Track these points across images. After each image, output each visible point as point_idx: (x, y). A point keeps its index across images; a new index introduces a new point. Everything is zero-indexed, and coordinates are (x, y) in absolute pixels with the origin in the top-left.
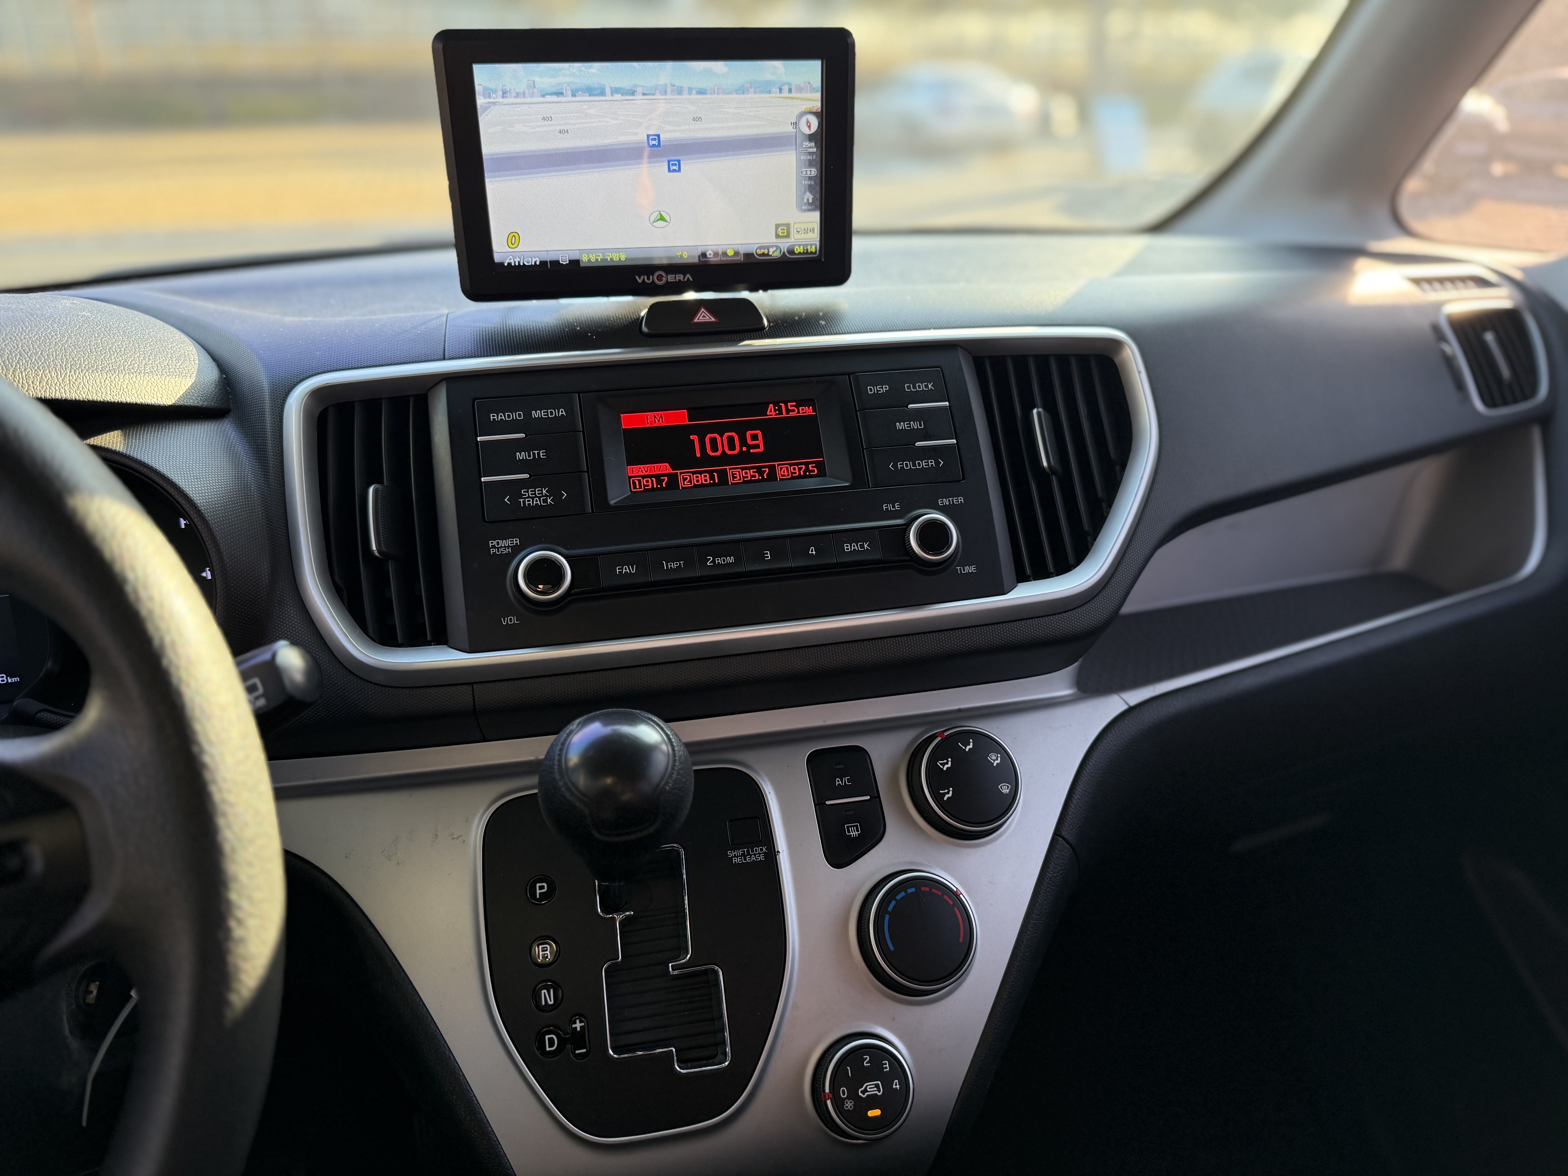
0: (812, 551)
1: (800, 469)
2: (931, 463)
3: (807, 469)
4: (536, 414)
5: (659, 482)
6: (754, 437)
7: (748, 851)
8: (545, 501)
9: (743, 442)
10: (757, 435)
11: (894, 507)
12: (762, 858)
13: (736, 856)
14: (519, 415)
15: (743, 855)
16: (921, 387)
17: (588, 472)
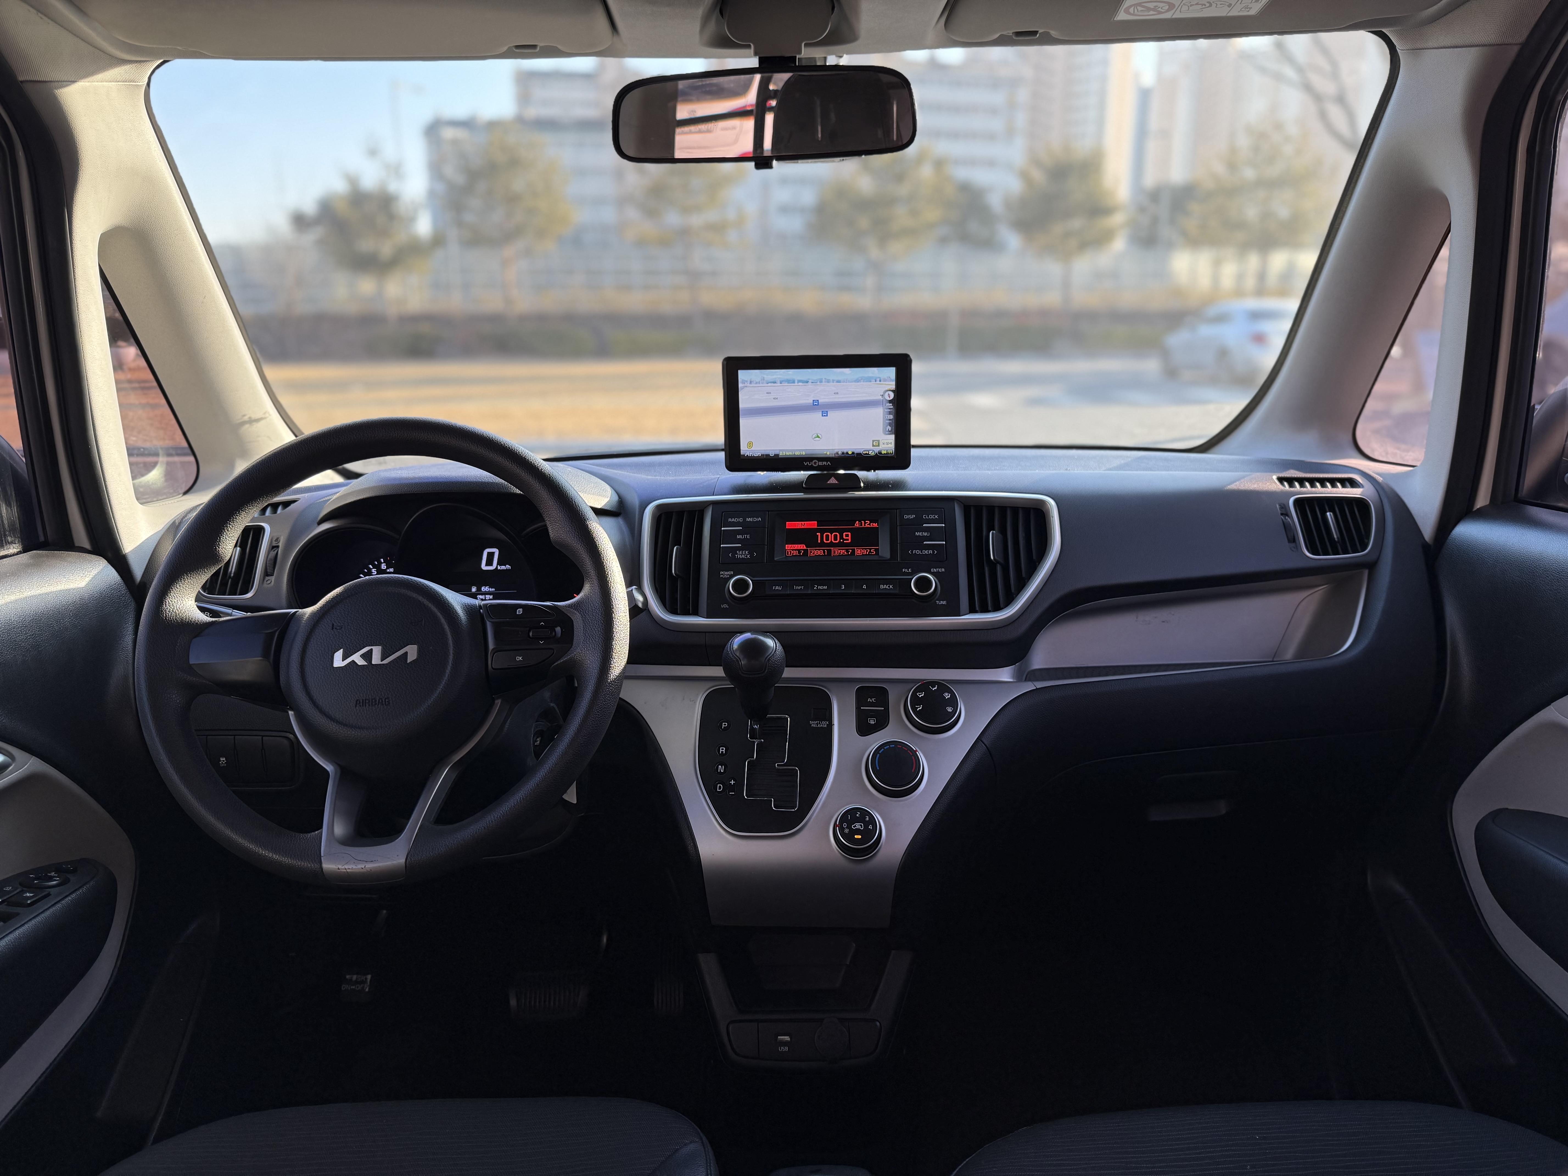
0: (864, 586)
1: (867, 551)
2: (931, 552)
3: (870, 551)
4: (748, 520)
5: (799, 552)
6: (847, 536)
7: (819, 723)
8: (747, 556)
9: (841, 537)
10: (848, 535)
11: (908, 570)
12: (825, 726)
13: (813, 724)
14: (741, 520)
15: (817, 724)
16: (932, 517)
17: (767, 545)
